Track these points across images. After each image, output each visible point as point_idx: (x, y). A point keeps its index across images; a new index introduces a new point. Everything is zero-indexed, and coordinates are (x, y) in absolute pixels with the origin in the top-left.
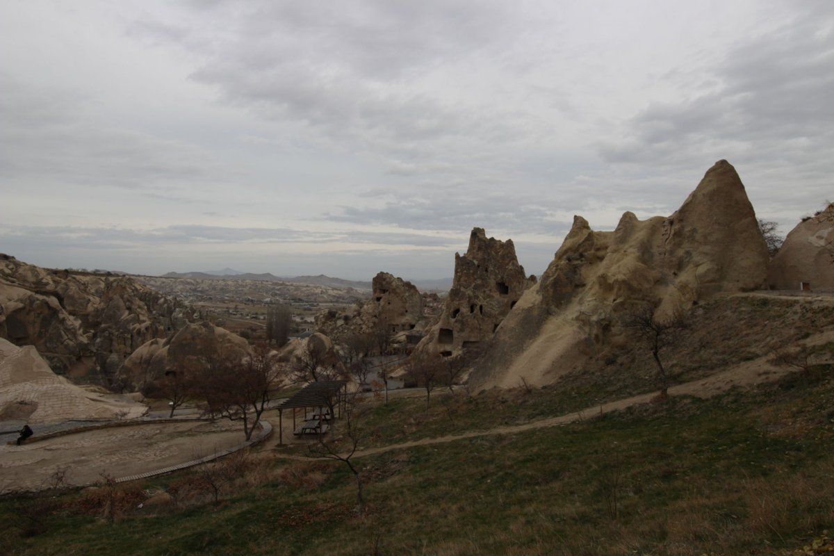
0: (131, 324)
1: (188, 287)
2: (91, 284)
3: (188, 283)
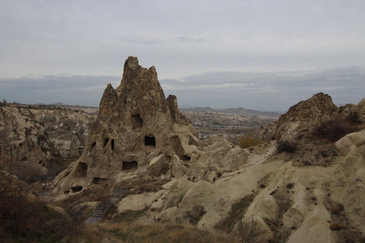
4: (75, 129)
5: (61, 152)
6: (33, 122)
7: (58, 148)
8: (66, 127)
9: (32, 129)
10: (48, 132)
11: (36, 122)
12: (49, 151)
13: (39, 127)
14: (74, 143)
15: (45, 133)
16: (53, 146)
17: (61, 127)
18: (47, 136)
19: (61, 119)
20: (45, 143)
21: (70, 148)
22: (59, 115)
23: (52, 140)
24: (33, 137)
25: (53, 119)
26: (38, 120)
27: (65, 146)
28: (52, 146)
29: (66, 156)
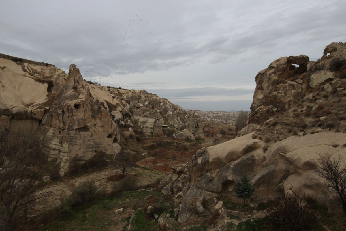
0: (68, 100)
1: (214, 115)
2: (125, 93)
3: (214, 113)
4: (159, 108)
5: (144, 130)
6: (120, 100)
7: (142, 126)
8: (151, 106)
9: (117, 106)
10: (133, 110)
11: (123, 99)
12: (131, 128)
13: (125, 105)
14: (157, 121)
15: (131, 111)
16: (137, 123)
17: (146, 105)
18: (132, 114)
19: (146, 98)
20: (129, 120)
21: (154, 126)
22: (144, 94)
23: (137, 118)
24: (117, 113)
25: (139, 97)
26: (125, 98)
27: (149, 124)
28: (135, 124)
29: (149, 134)
